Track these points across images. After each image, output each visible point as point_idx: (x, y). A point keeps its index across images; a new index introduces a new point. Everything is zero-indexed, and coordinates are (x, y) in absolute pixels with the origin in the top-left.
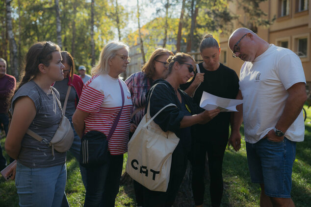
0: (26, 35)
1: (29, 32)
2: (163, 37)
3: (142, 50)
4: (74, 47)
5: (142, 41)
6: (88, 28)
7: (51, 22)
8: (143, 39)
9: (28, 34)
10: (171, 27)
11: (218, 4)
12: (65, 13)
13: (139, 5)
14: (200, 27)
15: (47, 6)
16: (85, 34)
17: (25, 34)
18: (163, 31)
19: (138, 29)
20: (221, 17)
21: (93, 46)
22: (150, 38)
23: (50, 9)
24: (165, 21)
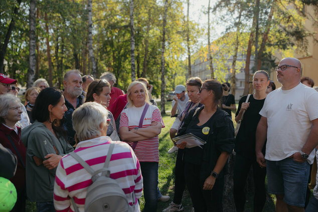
0: (104, 51)
1: (106, 48)
2: (233, 54)
3: (211, 67)
4: (146, 63)
5: (211, 58)
6: (159, 45)
7: (126, 38)
8: (212, 56)
9: (105, 50)
10: (242, 43)
11: (292, 21)
12: (139, 30)
13: (210, 22)
14: (270, 45)
15: (123, 24)
16: (157, 50)
17: (102, 50)
18: (233, 47)
19: (207, 46)
20: (293, 35)
21: (164, 63)
22: (219, 54)
23: (126, 27)
24: (236, 37)
